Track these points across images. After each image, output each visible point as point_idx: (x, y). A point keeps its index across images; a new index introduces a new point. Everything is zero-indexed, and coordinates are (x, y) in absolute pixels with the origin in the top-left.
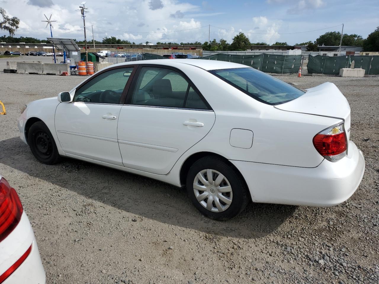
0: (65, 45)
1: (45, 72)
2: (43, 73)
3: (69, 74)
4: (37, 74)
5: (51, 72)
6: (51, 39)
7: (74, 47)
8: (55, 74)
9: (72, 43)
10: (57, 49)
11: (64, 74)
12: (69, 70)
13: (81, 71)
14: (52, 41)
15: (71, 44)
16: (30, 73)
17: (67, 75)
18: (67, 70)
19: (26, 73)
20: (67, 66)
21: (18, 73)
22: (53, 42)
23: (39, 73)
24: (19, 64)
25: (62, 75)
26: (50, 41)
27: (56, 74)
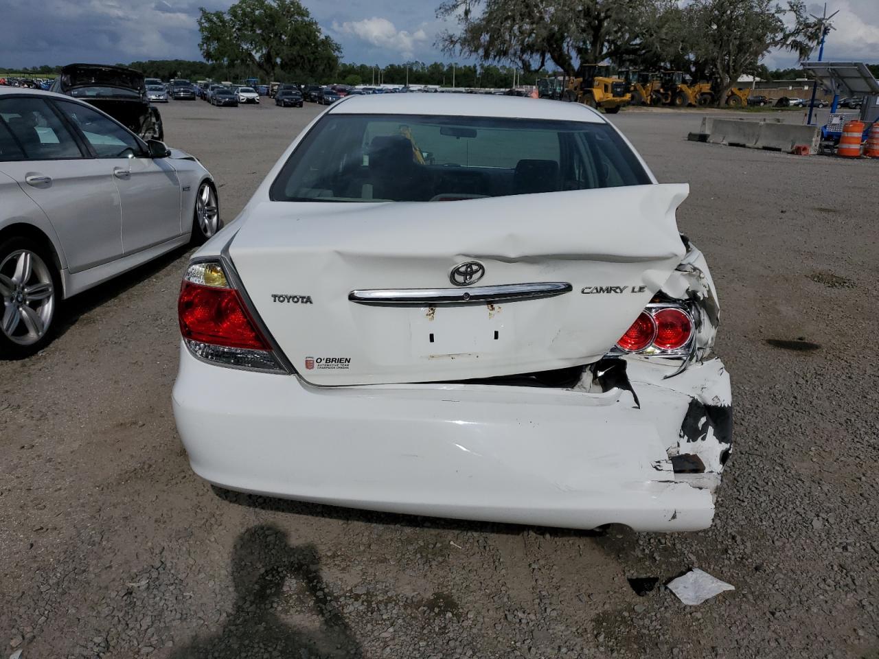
0: (843, 78)
1: (760, 144)
2: (756, 146)
3: (812, 151)
4: (744, 146)
5: (772, 145)
6: (809, 65)
7: (867, 82)
8: (779, 150)
9: (861, 73)
10: (825, 89)
11: (797, 151)
12: (817, 141)
13: (845, 146)
14: (813, 70)
15: (859, 75)
16: (731, 144)
17: (803, 153)
18: (812, 141)
19: (724, 142)
20: (814, 130)
21: (709, 142)
22: (814, 72)
23: (747, 145)
24: (717, 123)
25: (792, 153)
26: (809, 69)
27: (783, 150)
